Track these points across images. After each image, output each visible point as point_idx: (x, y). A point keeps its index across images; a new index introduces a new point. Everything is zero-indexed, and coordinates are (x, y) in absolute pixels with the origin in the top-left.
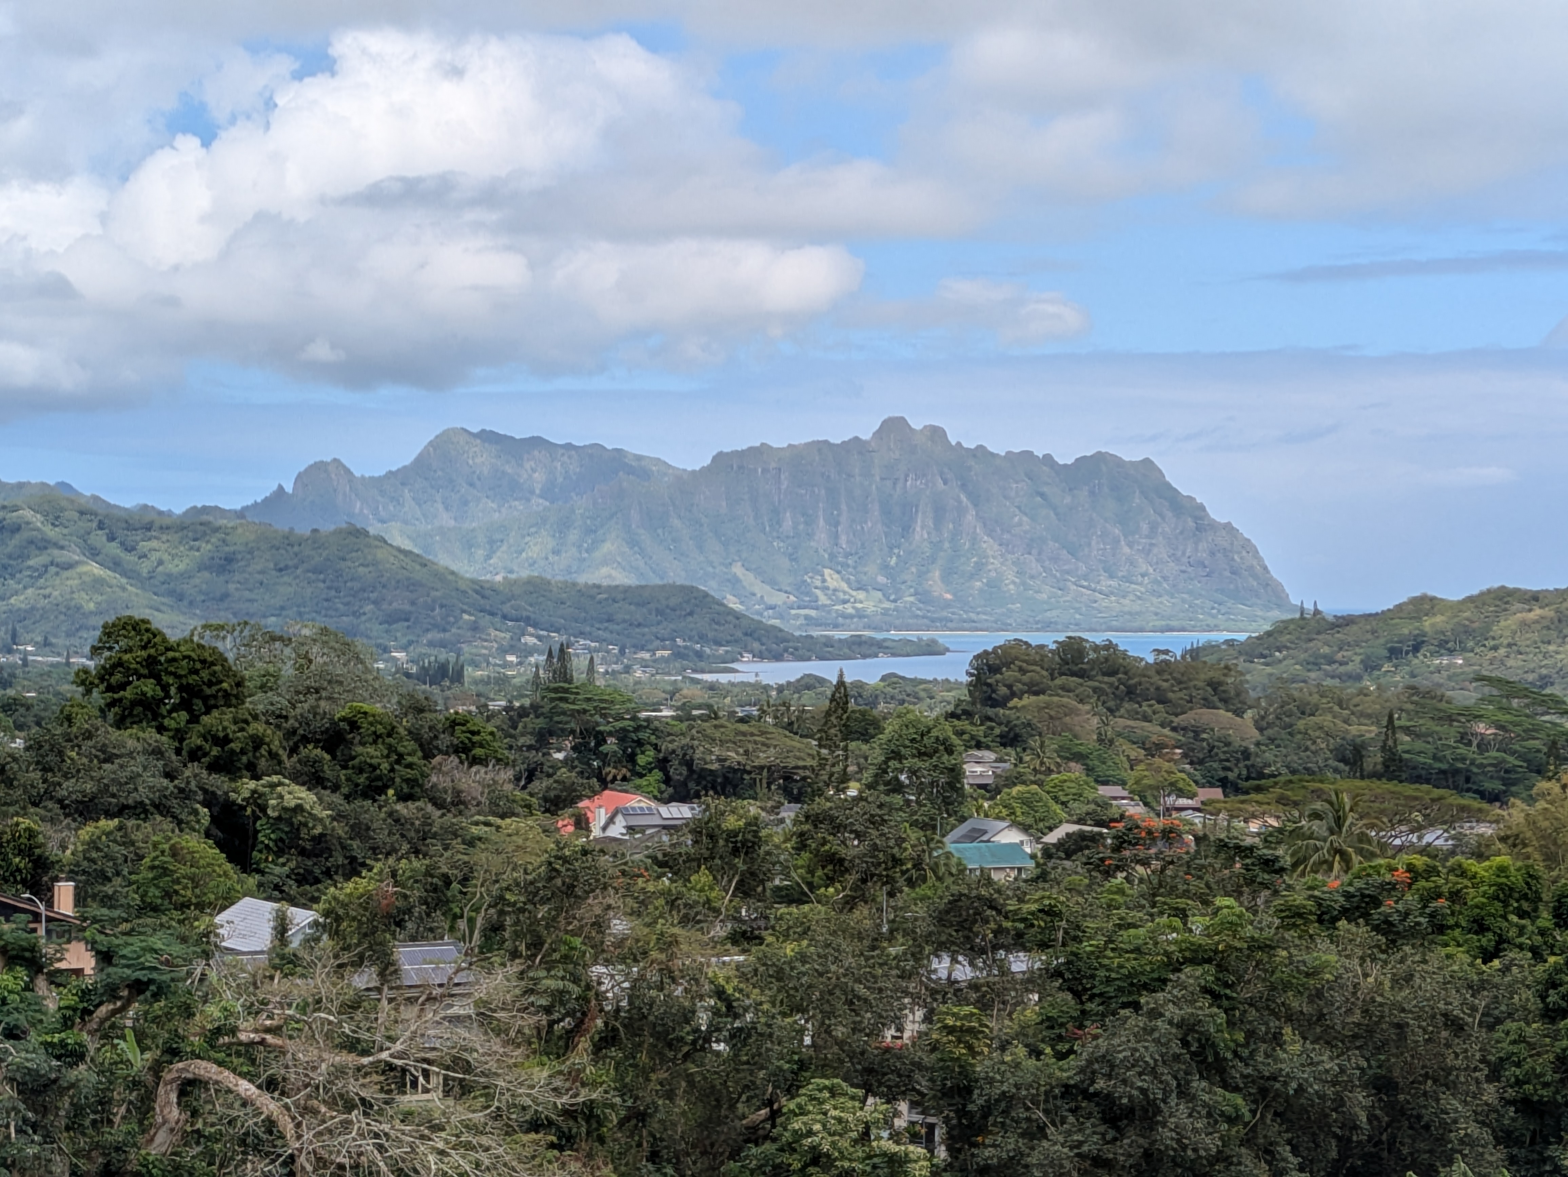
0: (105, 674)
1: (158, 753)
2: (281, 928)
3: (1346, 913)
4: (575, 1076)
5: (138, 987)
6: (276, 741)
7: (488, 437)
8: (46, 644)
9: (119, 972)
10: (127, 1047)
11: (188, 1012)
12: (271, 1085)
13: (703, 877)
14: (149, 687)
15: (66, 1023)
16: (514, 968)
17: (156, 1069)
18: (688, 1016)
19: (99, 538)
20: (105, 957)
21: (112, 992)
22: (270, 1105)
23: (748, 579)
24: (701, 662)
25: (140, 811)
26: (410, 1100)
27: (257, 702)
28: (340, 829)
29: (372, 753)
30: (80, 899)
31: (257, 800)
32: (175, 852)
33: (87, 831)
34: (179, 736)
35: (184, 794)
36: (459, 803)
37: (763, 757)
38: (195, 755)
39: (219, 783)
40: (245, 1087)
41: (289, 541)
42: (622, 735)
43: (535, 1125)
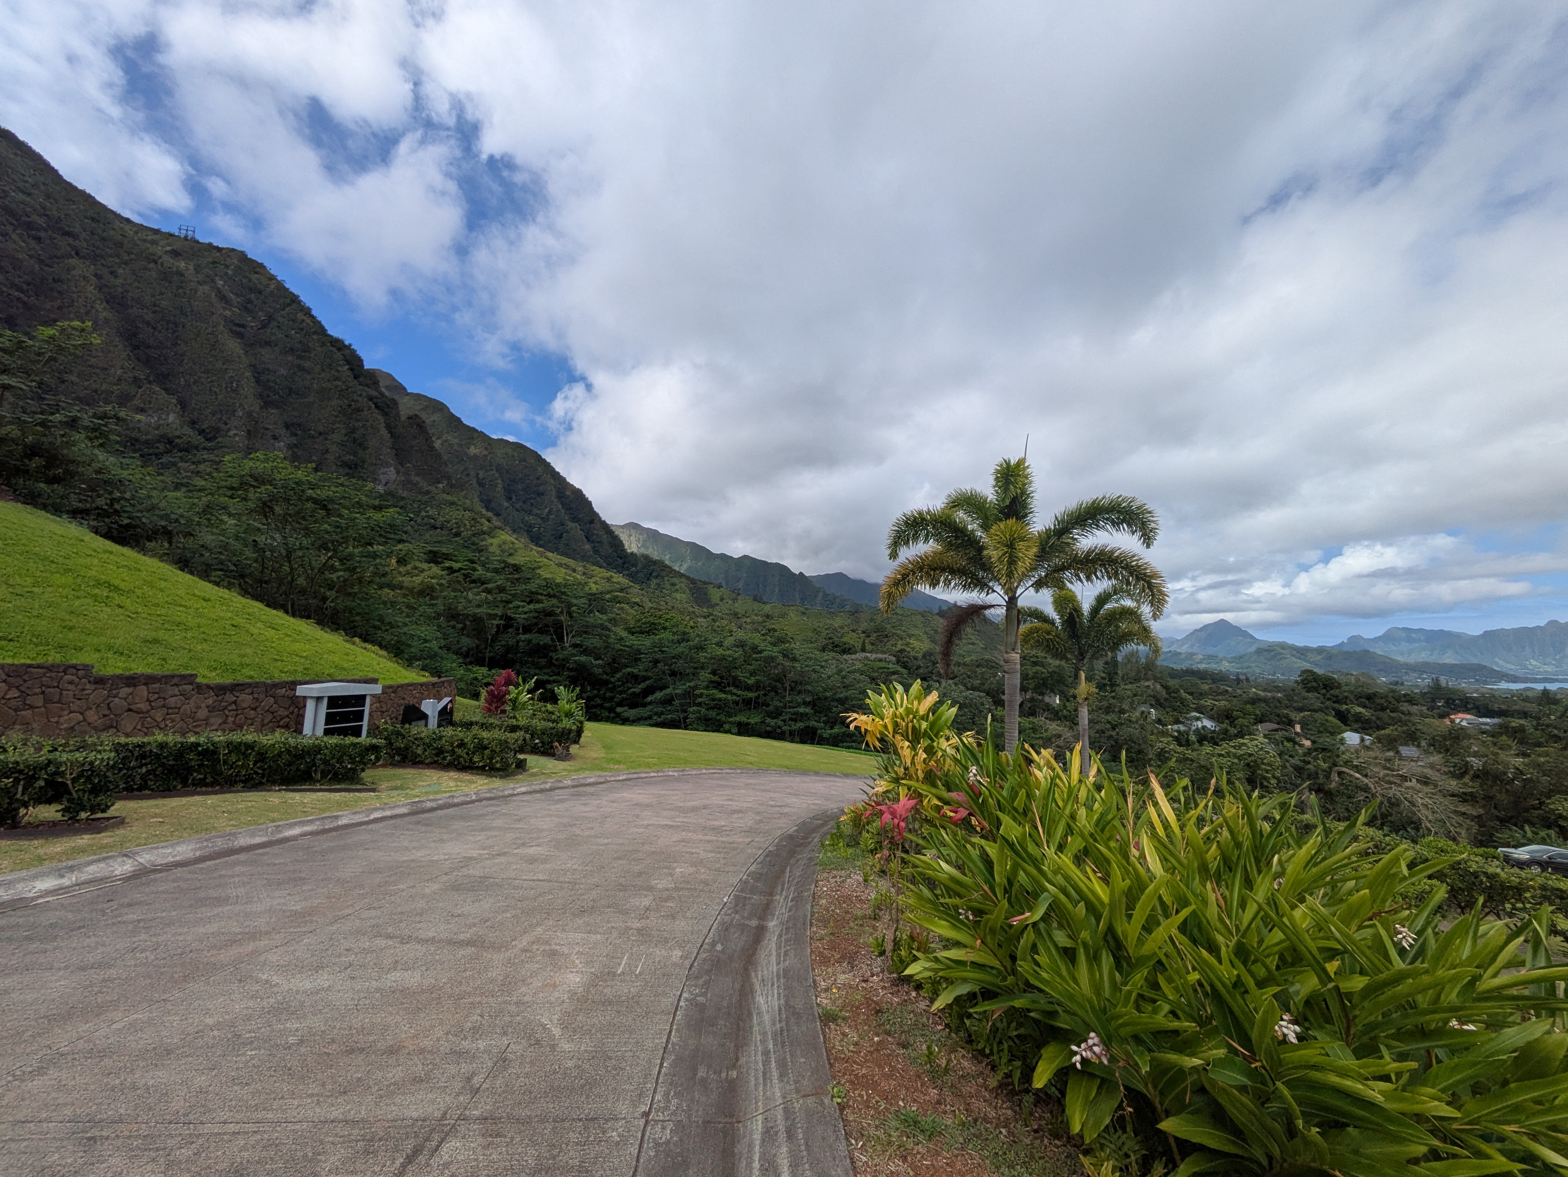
0: (1302, 681)
1: (1318, 698)
2: (1362, 740)
4: (1465, 784)
5: (1324, 750)
6: (1352, 697)
7: (1405, 629)
8: (1283, 674)
9: (1316, 746)
10: (1321, 762)
11: (1338, 756)
12: (1366, 776)
13: (1504, 738)
14: (1314, 684)
15: (1305, 755)
16: (1440, 756)
17: (1330, 768)
19: (1294, 653)
20: (1313, 742)
21: (1316, 750)
22: (1366, 780)
23: (1501, 662)
24: (1485, 683)
25: (1315, 711)
26: (1408, 784)
27: (1346, 688)
28: (1374, 718)
29: (1379, 701)
30: (1302, 728)
31: (1347, 710)
32: (1327, 720)
33: (1302, 714)
34: (1324, 695)
35: (1327, 708)
36: (1409, 714)
37: (1514, 708)
38: (1329, 699)
39: (1336, 706)
40: (1357, 775)
41: (1347, 652)
42: (1461, 700)
43: (1453, 795)
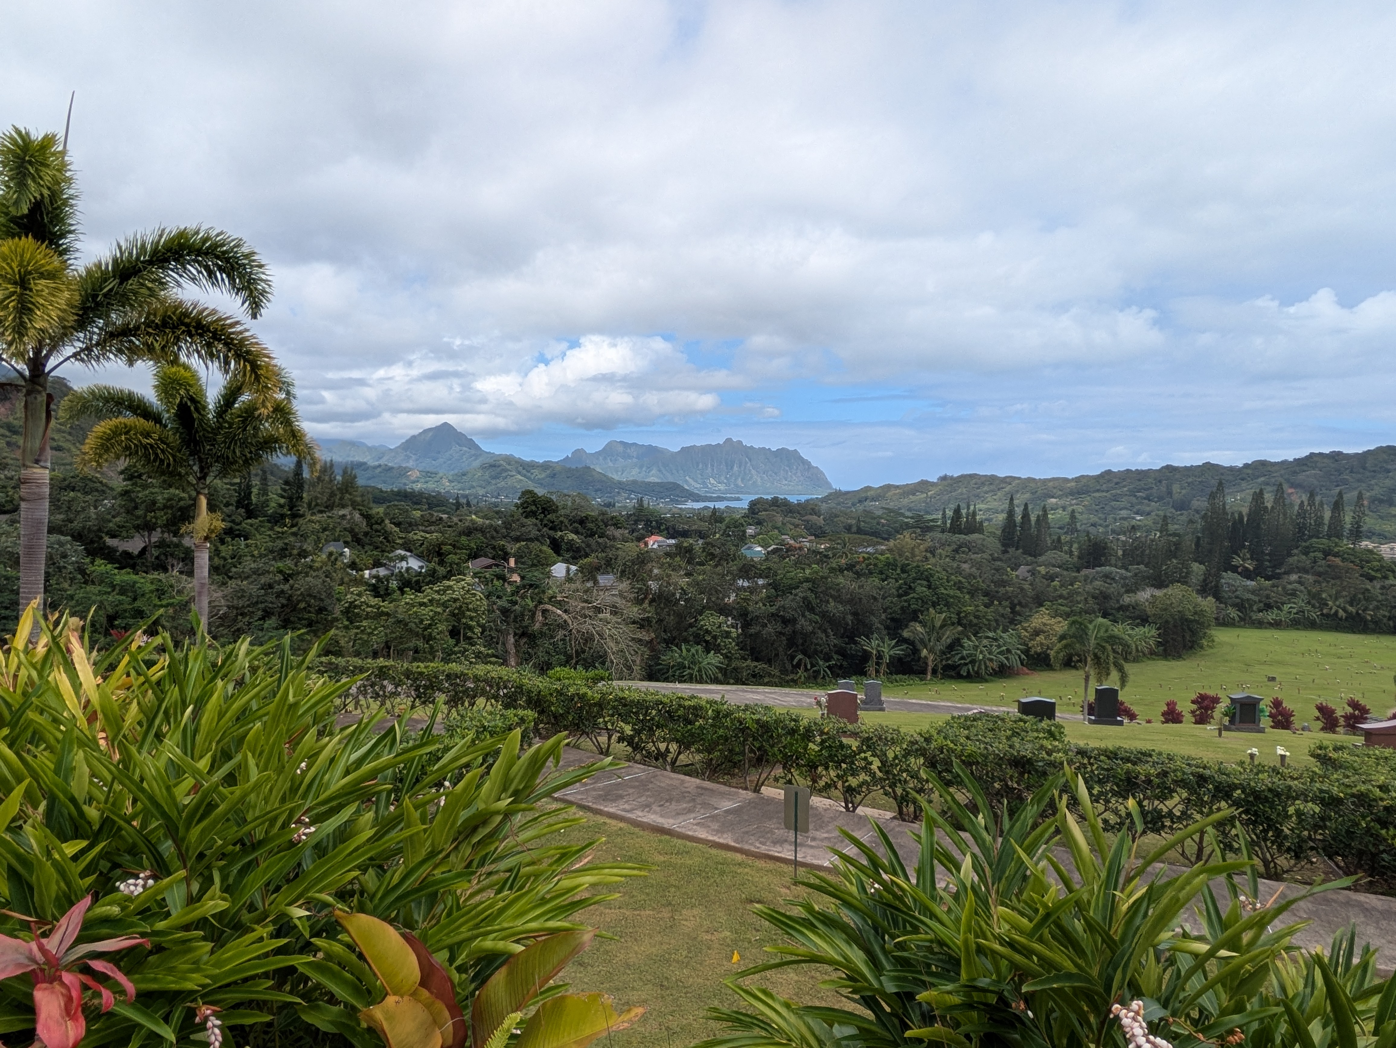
0: (522, 504)
1: (536, 525)
2: (568, 570)
3: (846, 569)
4: (644, 610)
5: (531, 586)
6: (566, 522)
7: (621, 442)
8: (507, 497)
9: (526, 582)
10: (529, 601)
11: (544, 592)
12: (565, 611)
13: (678, 559)
14: (534, 508)
15: (513, 595)
16: (628, 582)
17: (536, 607)
18: (674, 594)
19: (520, 469)
20: (523, 578)
21: (524, 587)
22: (565, 617)
23: (690, 481)
24: (678, 502)
25: (531, 540)
26: (601, 616)
27: (562, 512)
28: (583, 545)
29: (590, 525)
30: (516, 563)
31: (561, 537)
32: (541, 551)
33: (518, 545)
34: (541, 520)
35: (543, 536)
36: (614, 539)
37: (694, 528)
38: (545, 526)
39: (551, 533)
40: (559, 612)
41: (570, 470)
42: (657, 521)
43: (634, 623)
